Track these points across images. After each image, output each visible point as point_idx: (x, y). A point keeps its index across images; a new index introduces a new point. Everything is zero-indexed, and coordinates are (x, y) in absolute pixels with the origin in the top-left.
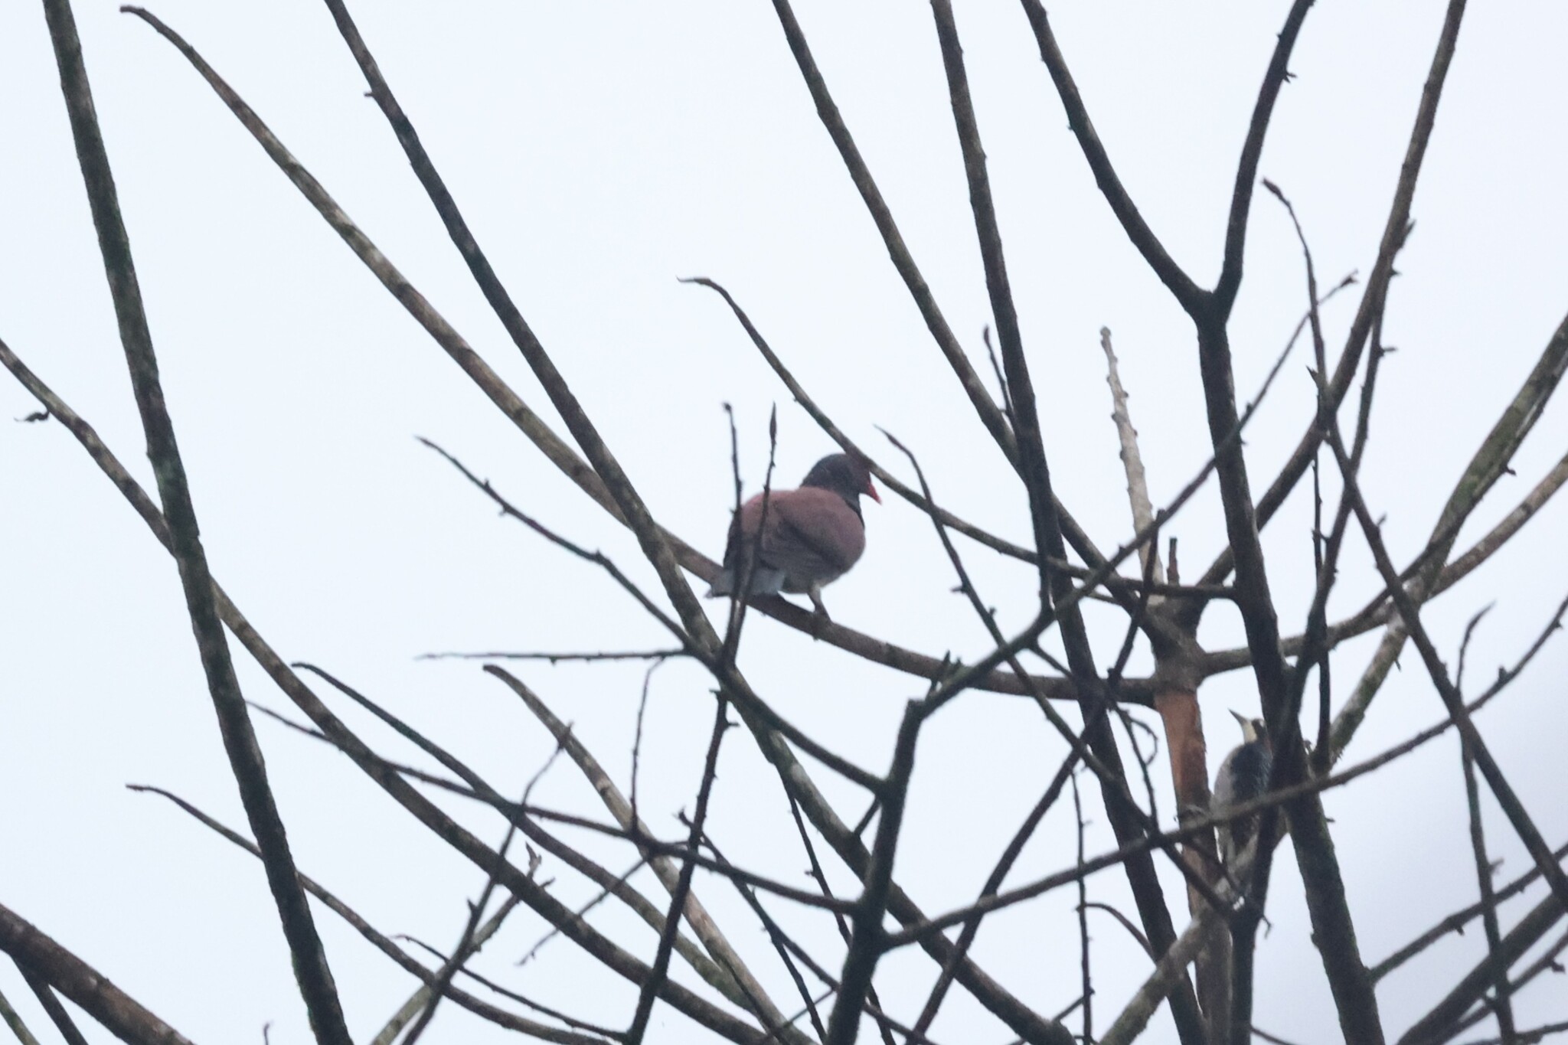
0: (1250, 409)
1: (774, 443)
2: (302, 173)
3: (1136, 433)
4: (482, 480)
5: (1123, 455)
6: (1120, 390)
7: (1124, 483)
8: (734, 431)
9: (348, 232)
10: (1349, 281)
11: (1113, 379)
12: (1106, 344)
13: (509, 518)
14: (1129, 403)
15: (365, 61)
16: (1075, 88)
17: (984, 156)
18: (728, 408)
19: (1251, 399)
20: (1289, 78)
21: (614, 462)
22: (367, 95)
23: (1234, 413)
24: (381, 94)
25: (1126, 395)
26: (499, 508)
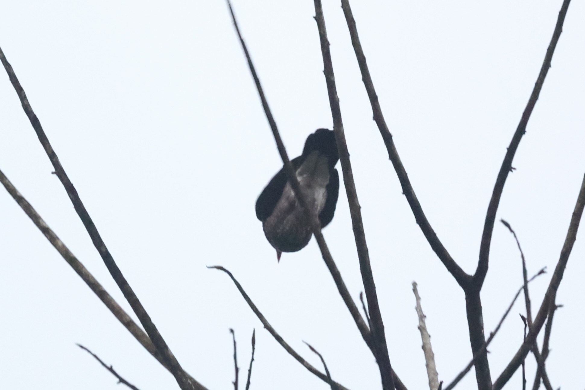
0: (492, 335)
1: (254, 349)
2: (23, 200)
3: (430, 336)
4: (109, 365)
5: (424, 347)
6: (422, 314)
7: (424, 362)
8: (235, 343)
9: (46, 231)
10: (542, 272)
11: (419, 309)
12: (415, 290)
13: (122, 385)
14: (427, 321)
15: (52, 156)
16: (406, 174)
17: (360, 207)
18: (232, 331)
19: (493, 330)
20: (513, 170)
21: (174, 357)
22: (53, 173)
23: (483, 337)
24: (60, 172)
25: (425, 317)
26: (117, 380)
